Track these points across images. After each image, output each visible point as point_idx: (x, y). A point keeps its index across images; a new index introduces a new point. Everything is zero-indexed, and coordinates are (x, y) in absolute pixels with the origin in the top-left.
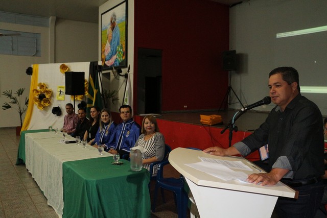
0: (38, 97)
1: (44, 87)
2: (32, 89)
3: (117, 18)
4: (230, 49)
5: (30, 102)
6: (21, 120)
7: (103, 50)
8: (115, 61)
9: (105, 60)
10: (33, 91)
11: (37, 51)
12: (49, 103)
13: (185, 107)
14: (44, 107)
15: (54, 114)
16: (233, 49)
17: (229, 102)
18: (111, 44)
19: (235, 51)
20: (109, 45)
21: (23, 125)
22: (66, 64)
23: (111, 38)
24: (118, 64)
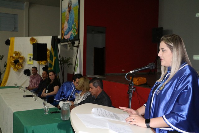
0: (13, 62)
1: (18, 54)
2: (9, 55)
3: (72, 3)
4: (159, 27)
5: (8, 66)
6: (1, 79)
7: (63, 27)
8: (71, 35)
9: (64, 35)
10: (10, 57)
11: (15, 28)
12: (22, 66)
13: (123, 70)
14: (18, 69)
15: (25, 74)
16: (161, 27)
17: (157, 68)
18: (68, 23)
19: (162, 28)
20: (67, 23)
21: (2, 83)
22: (35, 37)
23: (68, 19)
24: (73, 38)
